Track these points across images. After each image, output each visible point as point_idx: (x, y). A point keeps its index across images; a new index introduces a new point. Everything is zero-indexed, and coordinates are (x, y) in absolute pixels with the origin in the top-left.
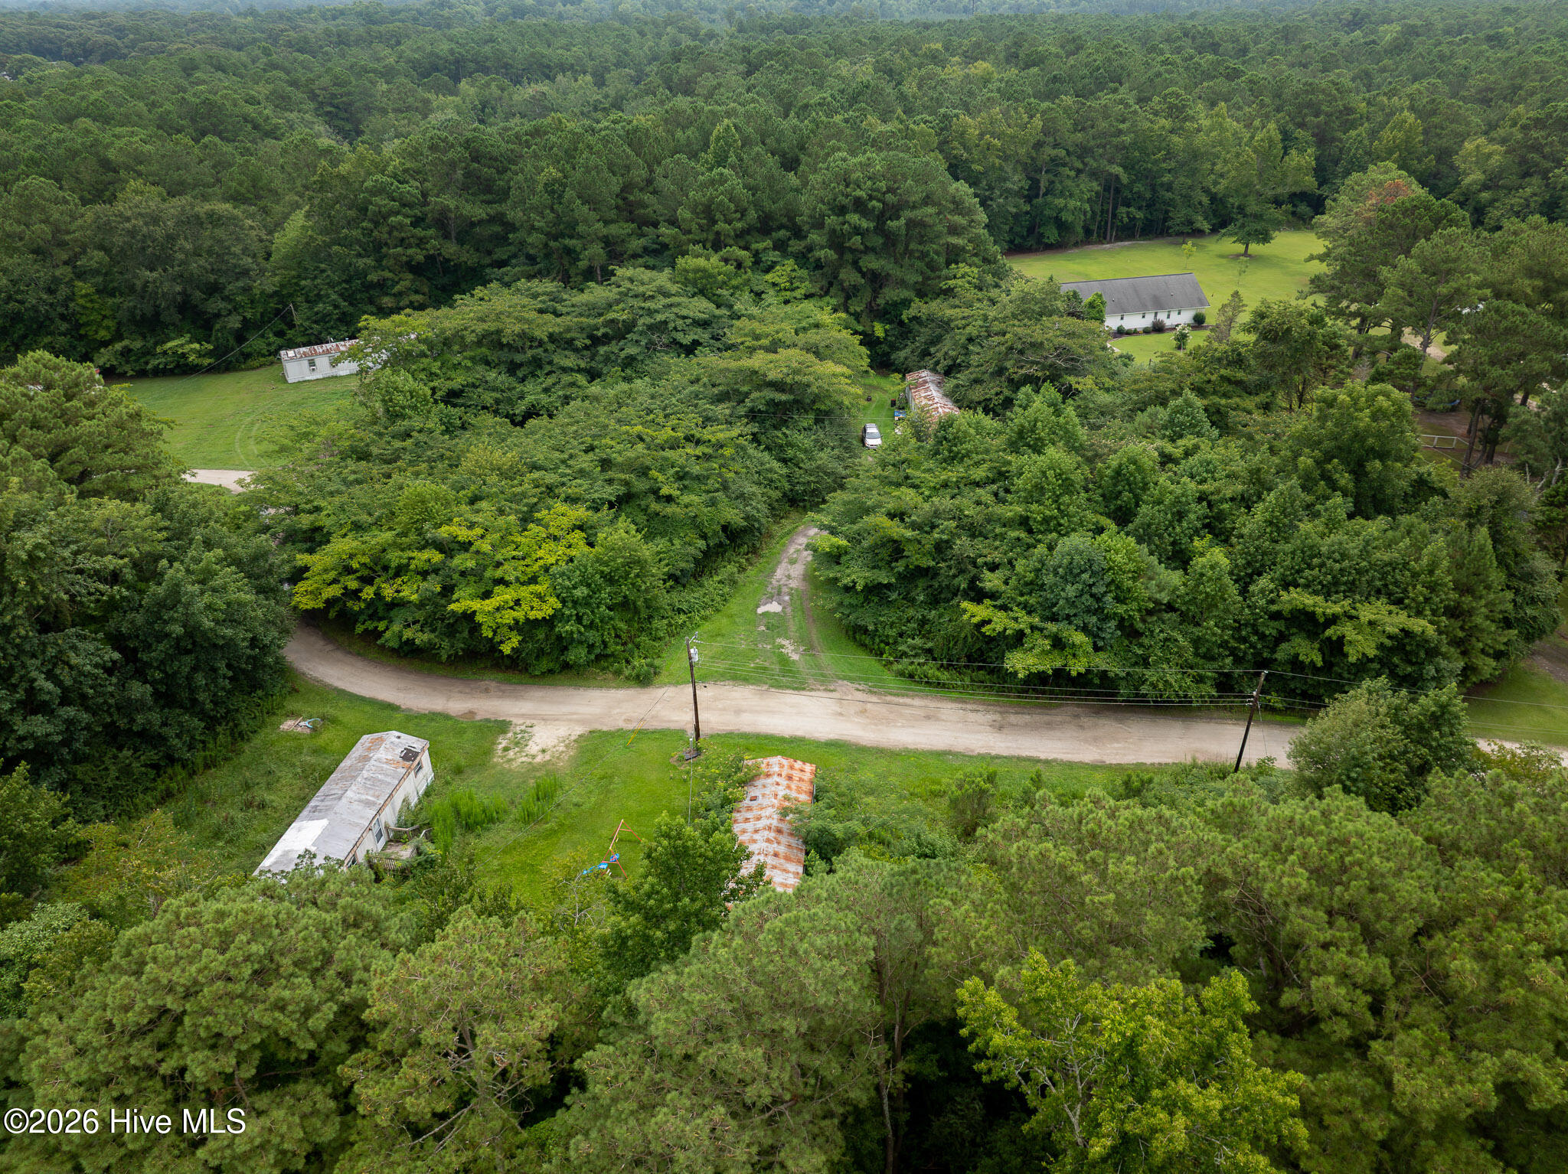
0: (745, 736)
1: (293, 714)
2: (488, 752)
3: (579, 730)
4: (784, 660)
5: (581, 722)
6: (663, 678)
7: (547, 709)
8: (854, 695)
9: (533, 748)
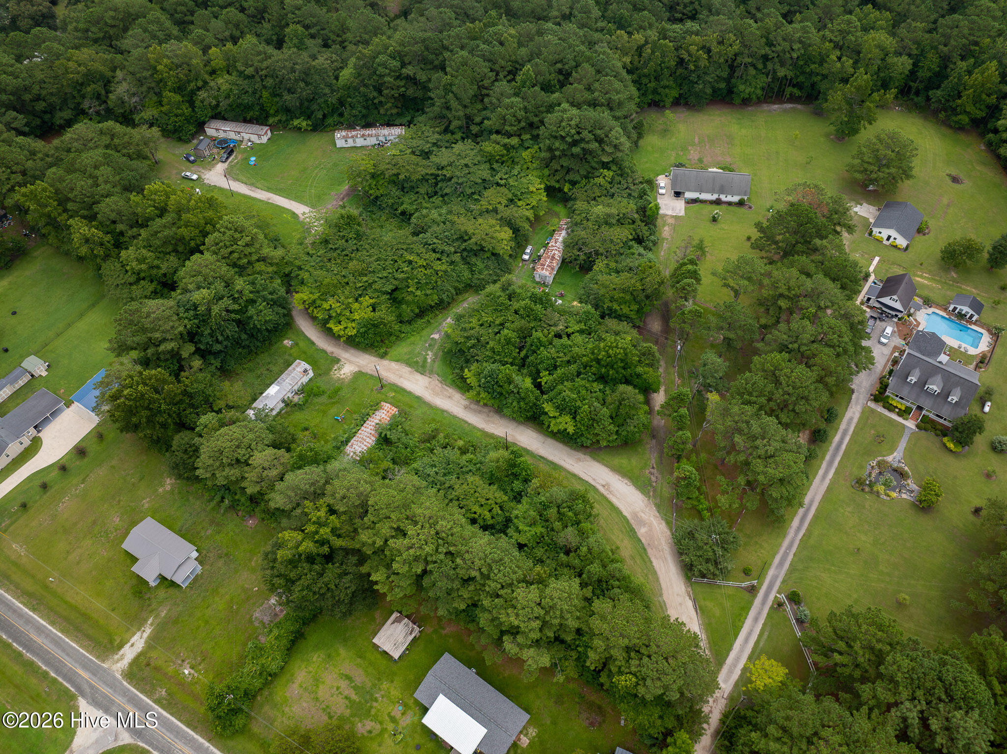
0: (397, 386)
1: (288, 339)
2: (331, 370)
3: (357, 369)
4: (425, 360)
5: (359, 366)
6: (388, 357)
7: (353, 359)
8: (435, 382)
9: (342, 372)
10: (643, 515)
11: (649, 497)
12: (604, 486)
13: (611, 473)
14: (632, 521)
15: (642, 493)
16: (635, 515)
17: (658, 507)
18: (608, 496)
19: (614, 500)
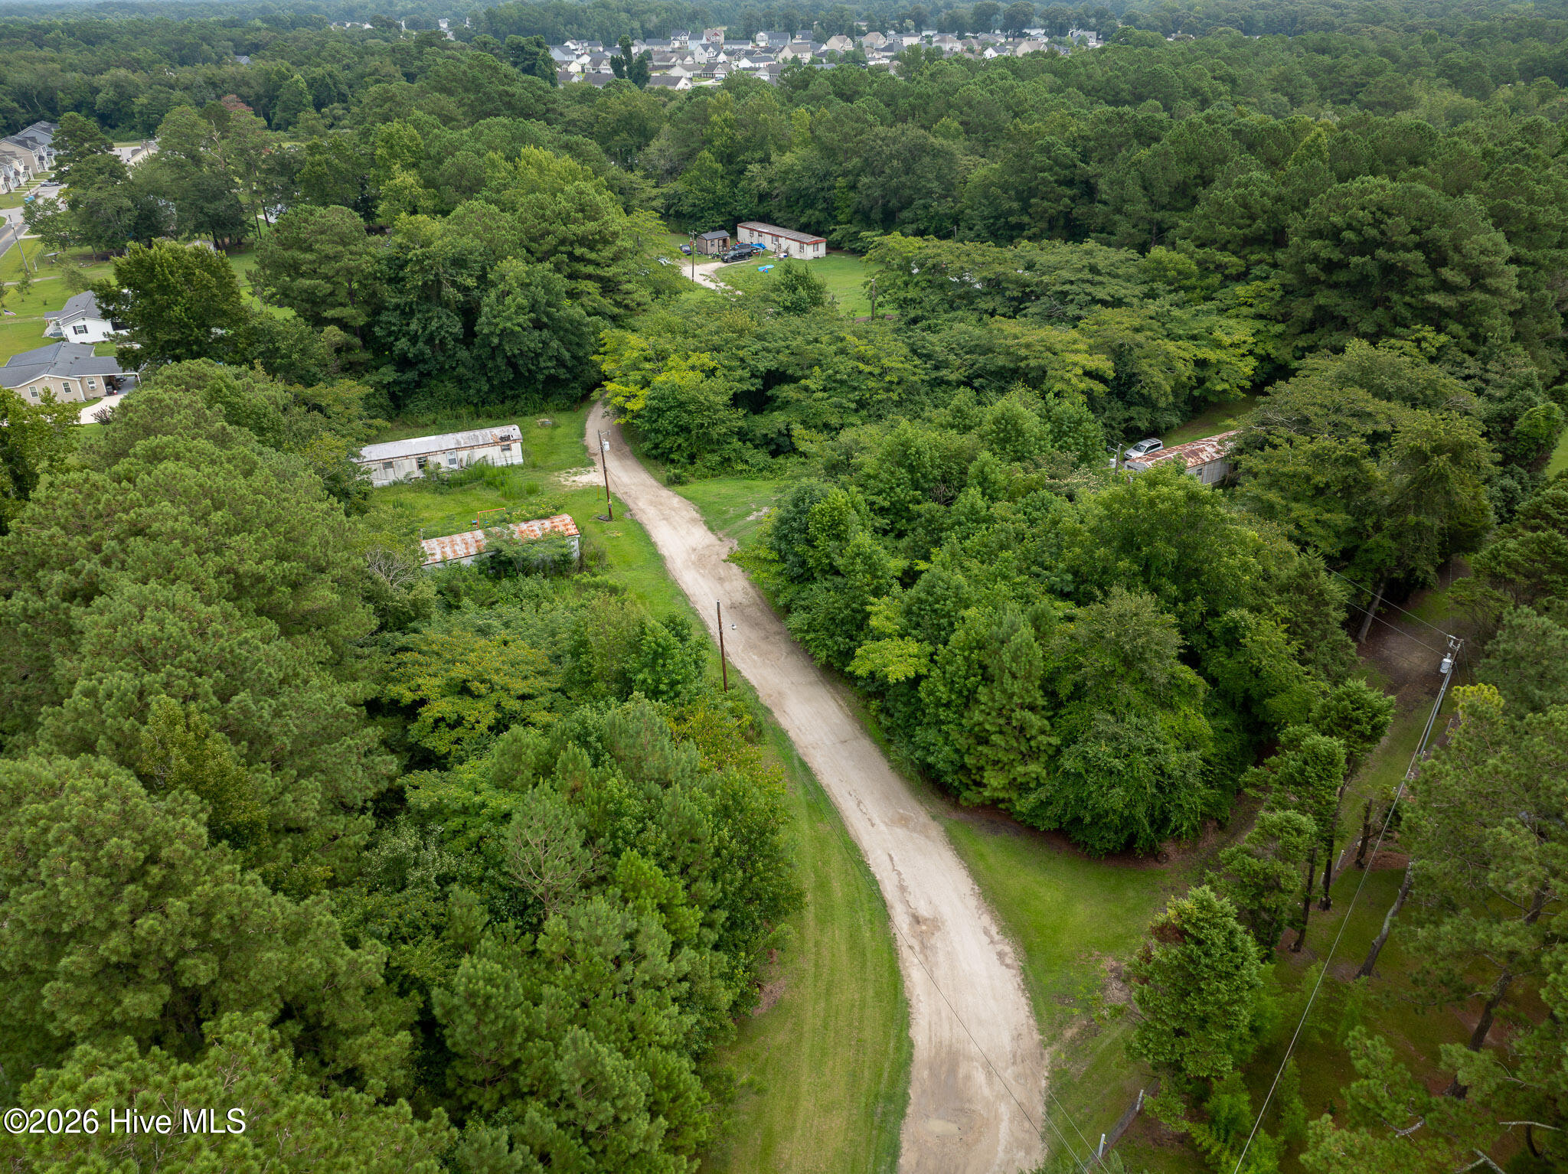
0: (641, 528)
2: (560, 469)
3: (603, 483)
4: (742, 516)
5: (612, 481)
6: (680, 488)
7: (616, 470)
8: (723, 549)
9: (575, 478)
10: (980, 1077)
11: (1053, 1039)
12: (917, 920)
13: (972, 902)
14: (920, 1073)
15: (1036, 1011)
16: (950, 1061)
17: (1060, 1091)
18: (905, 952)
19: (915, 976)
